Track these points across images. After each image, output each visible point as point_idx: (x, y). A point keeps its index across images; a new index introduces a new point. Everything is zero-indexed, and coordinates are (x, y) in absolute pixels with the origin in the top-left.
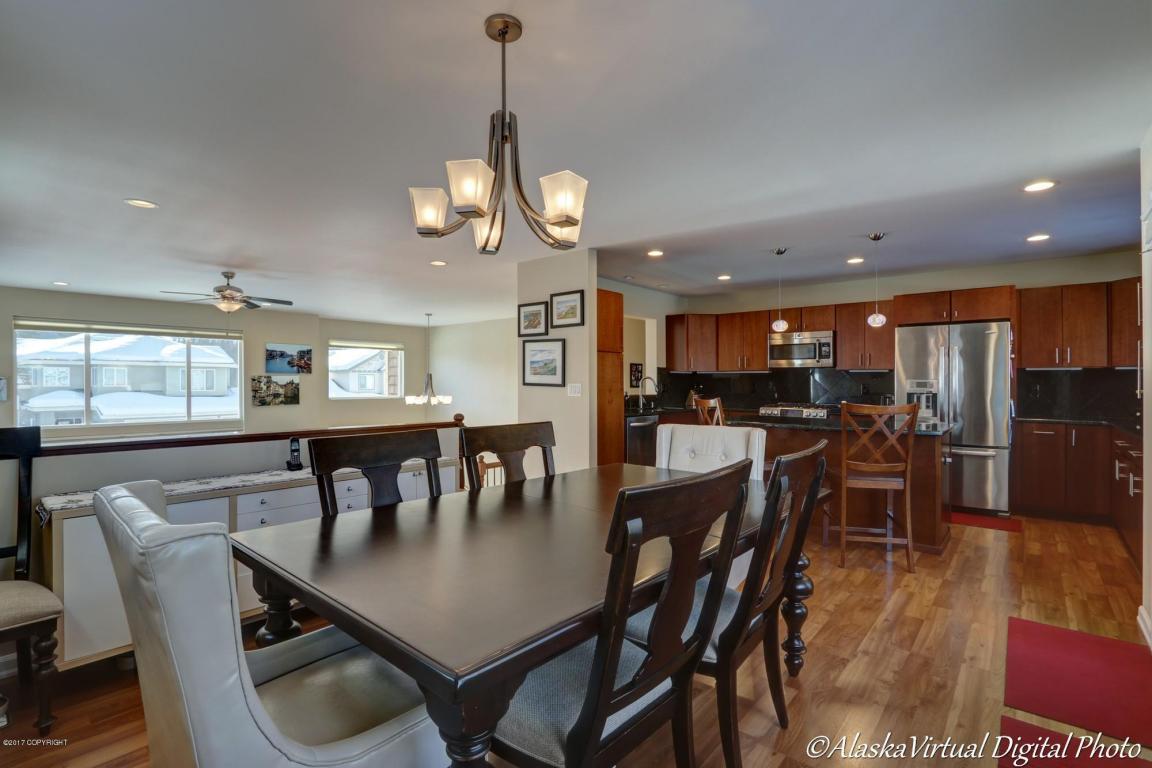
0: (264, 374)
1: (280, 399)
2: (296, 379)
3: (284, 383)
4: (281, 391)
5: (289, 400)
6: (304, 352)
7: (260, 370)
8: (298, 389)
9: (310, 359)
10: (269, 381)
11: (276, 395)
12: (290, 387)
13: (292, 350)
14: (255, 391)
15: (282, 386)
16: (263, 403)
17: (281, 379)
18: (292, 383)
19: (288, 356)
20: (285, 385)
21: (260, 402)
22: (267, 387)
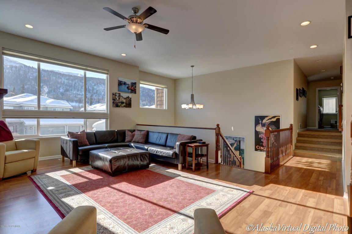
0: (118, 92)
1: (124, 105)
2: (130, 95)
3: (125, 97)
4: (124, 101)
5: (127, 105)
6: (133, 83)
7: (116, 90)
8: (131, 101)
9: (135, 87)
10: (120, 96)
11: (122, 103)
12: (128, 99)
13: (129, 82)
14: (114, 100)
16: (117, 106)
17: (125, 95)
18: (128, 97)
19: (127, 84)
20: (126, 98)
21: (116, 105)
22: (119, 98)
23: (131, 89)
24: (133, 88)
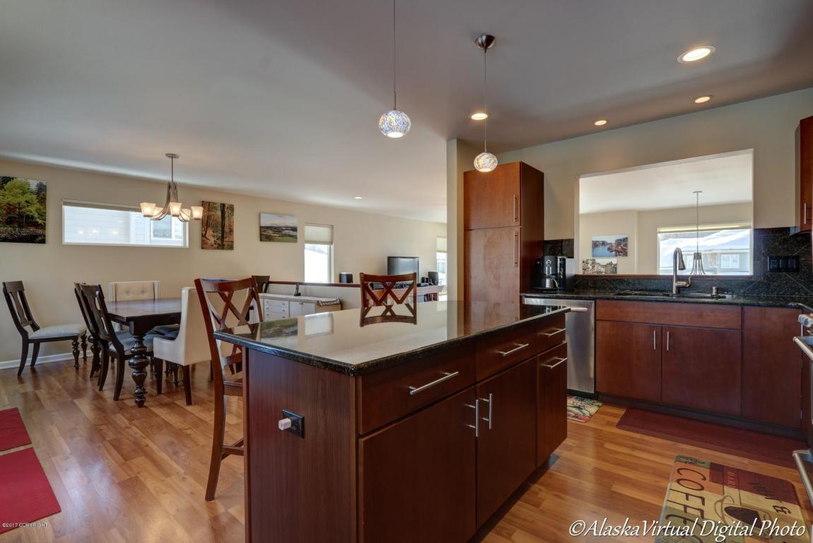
0: (592, 258)
2: (614, 261)
3: (605, 264)
4: (603, 270)
6: (621, 240)
7: (588, 256)
8: (616, 268)
9: (626, 245)
10: (594, 263)
12: (609, 267)
13: (611, 239)
14: (584, 270)
15: (603, 266)
17: (603, 261)
18: (611, 264)
19: (608, 244)
20: (605, 266)
22: (593, 267)
23: (615, 251)
24: (620, 247)
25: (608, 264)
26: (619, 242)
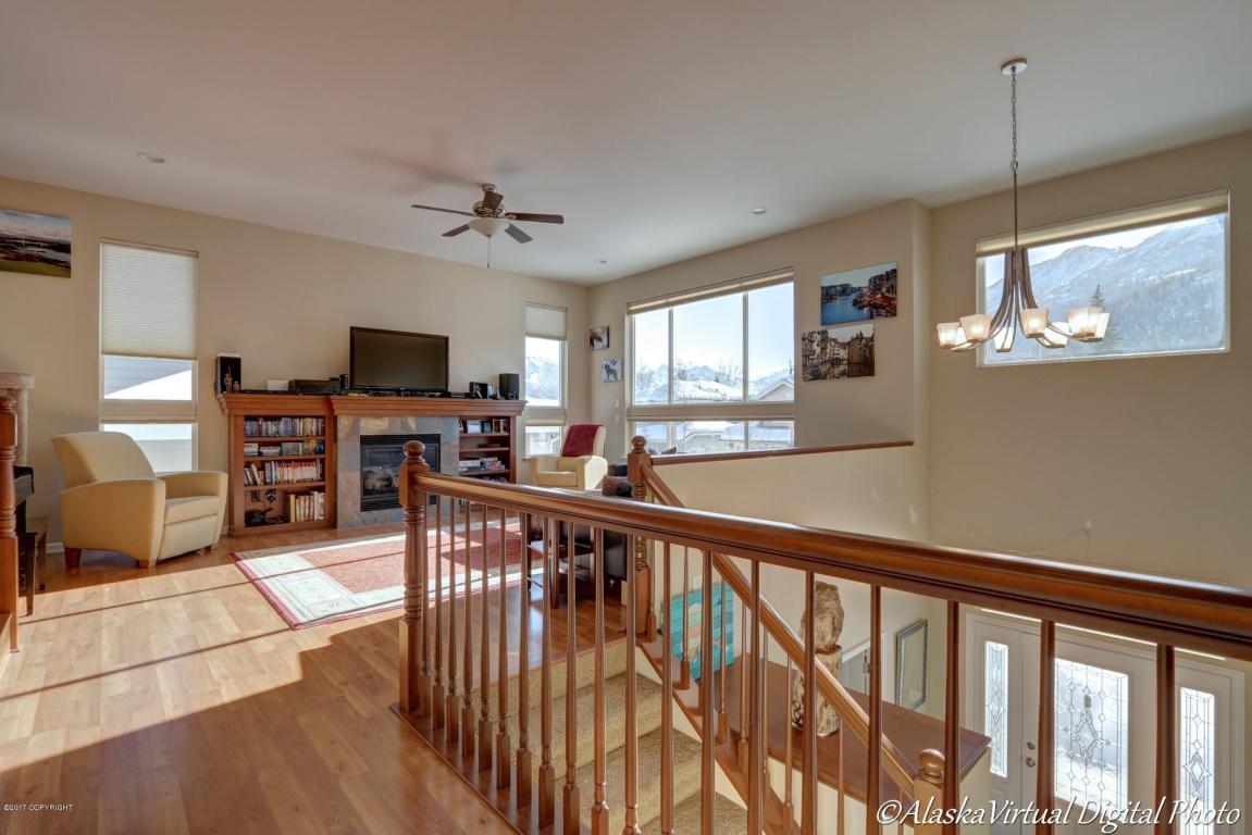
0: (821, 328)
1: (842, 368)
2: (867, 329)
3: (847, 339)
4: (843, 354)
5: (855, 368)
6: (880, 277)
7: (812, 323)
8: (871, 349)
9: (893, 289)
10: (825, 339)
11: (835, 362)
12: (858, 345)
13: (860, 279)
14: (806, 356)
15: (844, 346)
16: (816, 375)
17: (843, 333)
18: (860, 337)
19: (854, 290)
20: (849, 343)
21: (812, 373)
22: (822, 349)
23: (869, 305)
24: (879, 296)
25: (853, 340)
26: (877, 282)
